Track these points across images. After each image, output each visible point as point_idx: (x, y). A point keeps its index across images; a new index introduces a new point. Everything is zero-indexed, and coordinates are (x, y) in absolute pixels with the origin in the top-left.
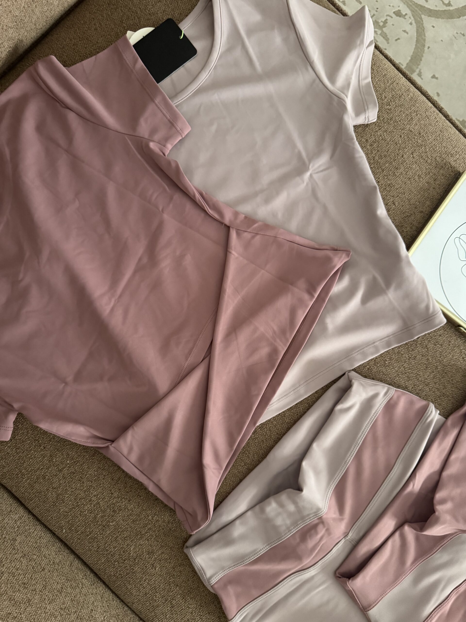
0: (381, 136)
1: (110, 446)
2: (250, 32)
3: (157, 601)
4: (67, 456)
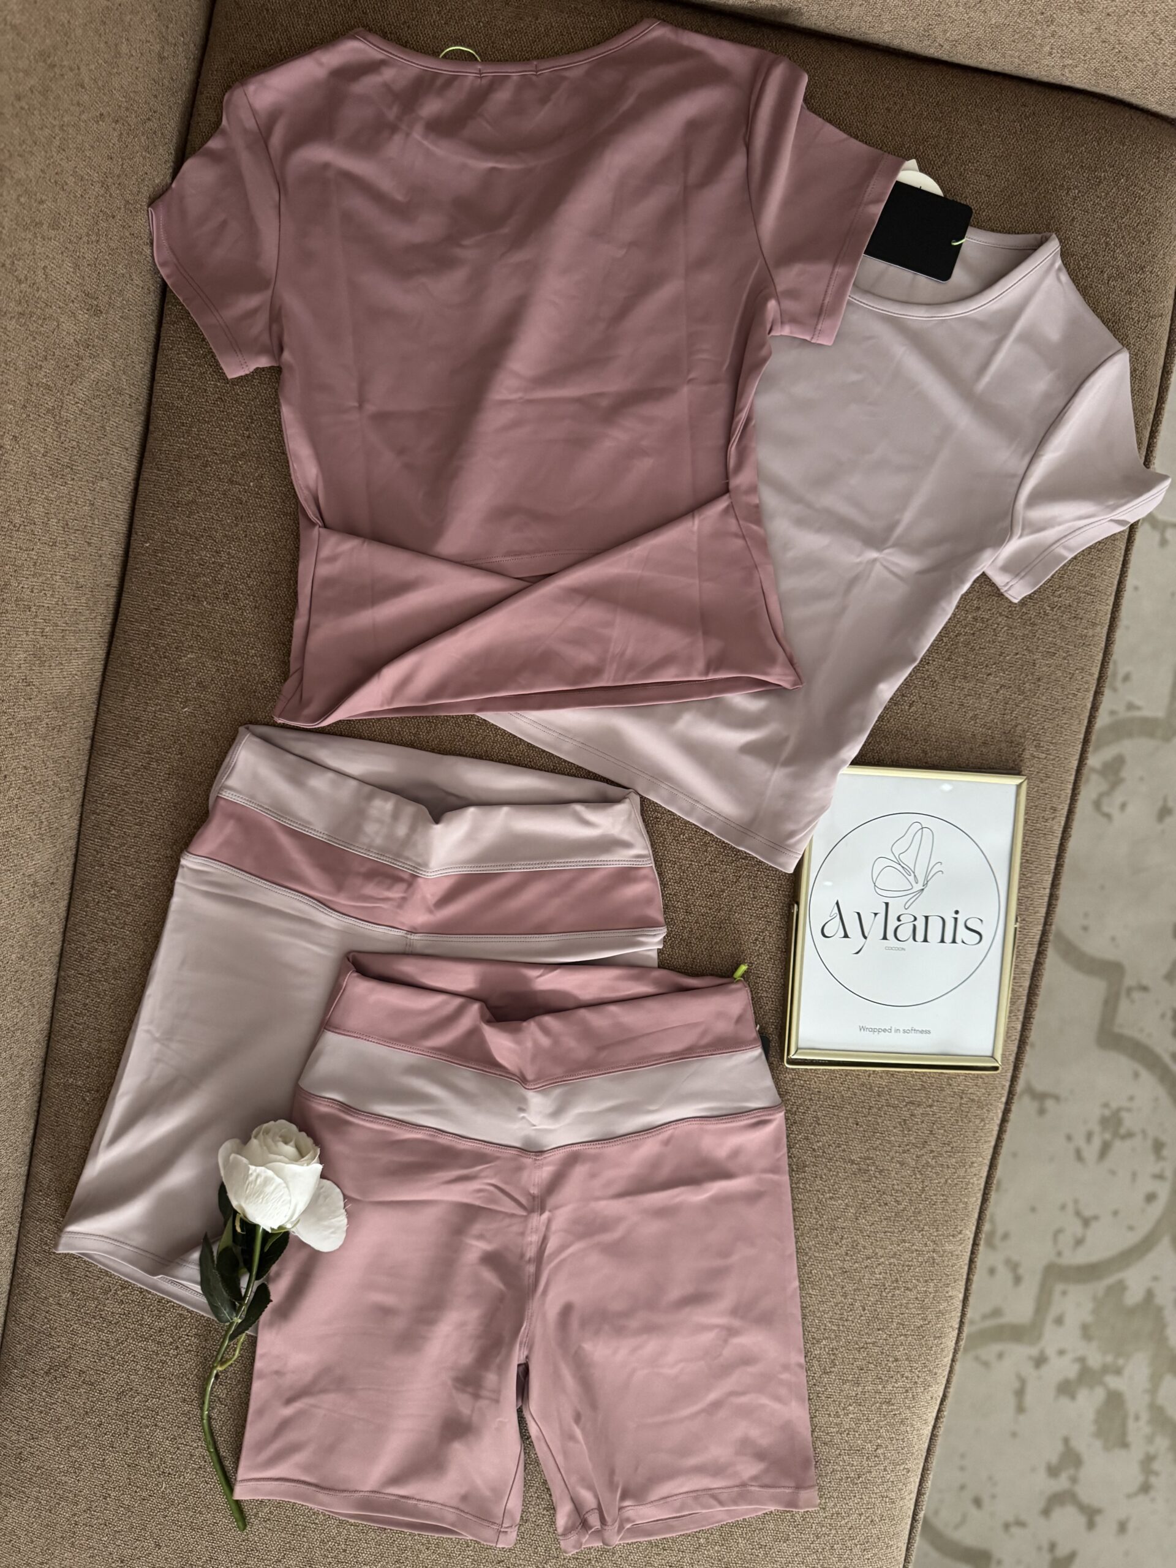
0: (998, 624)
1: (318, 527)
2: (1026, 338)
3: (139, 741)
4: (259, 476)
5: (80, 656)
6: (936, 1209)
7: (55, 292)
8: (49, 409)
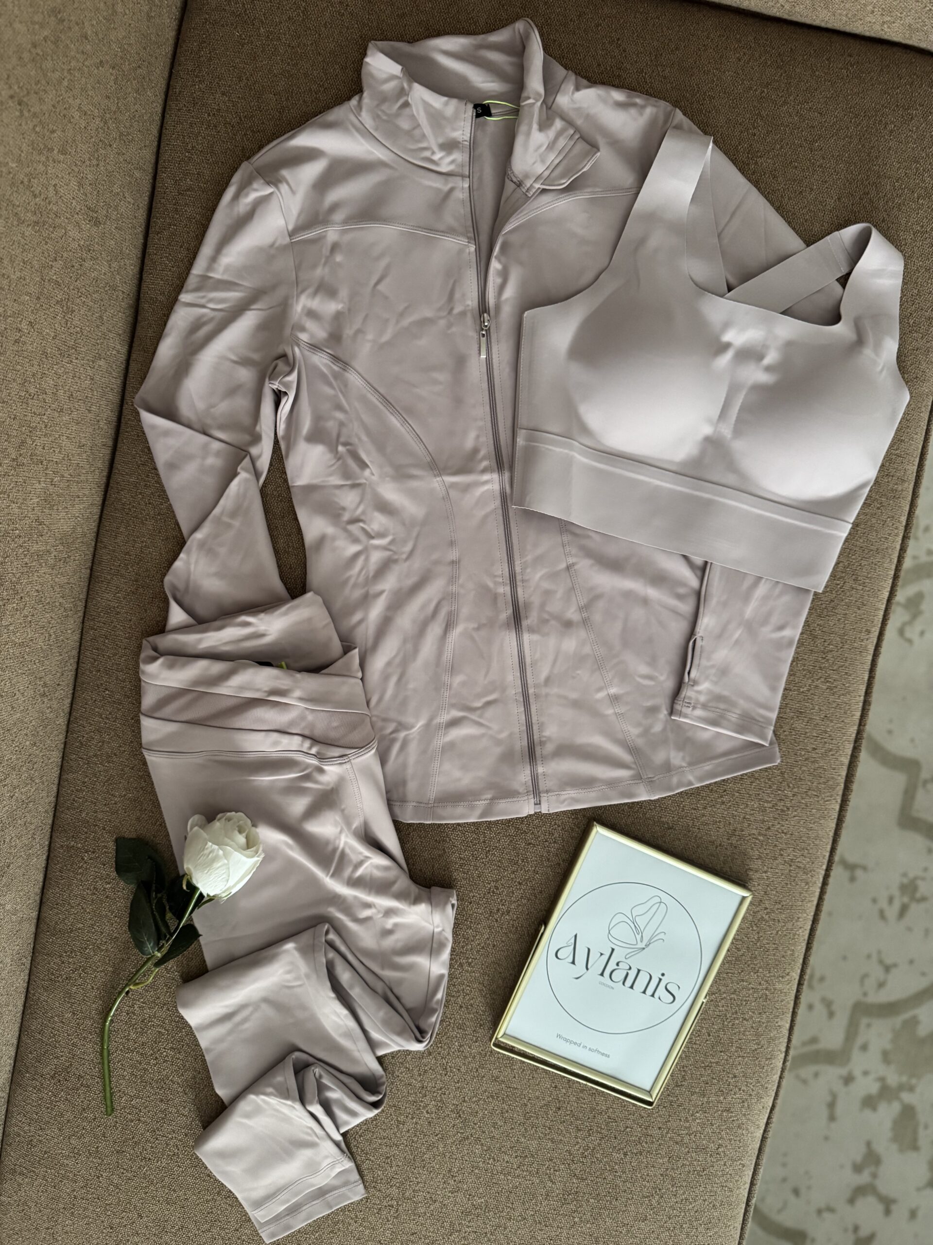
5: (82, 501)
6: (768, 955)
7: (63, 205)
8: (58, 301)
